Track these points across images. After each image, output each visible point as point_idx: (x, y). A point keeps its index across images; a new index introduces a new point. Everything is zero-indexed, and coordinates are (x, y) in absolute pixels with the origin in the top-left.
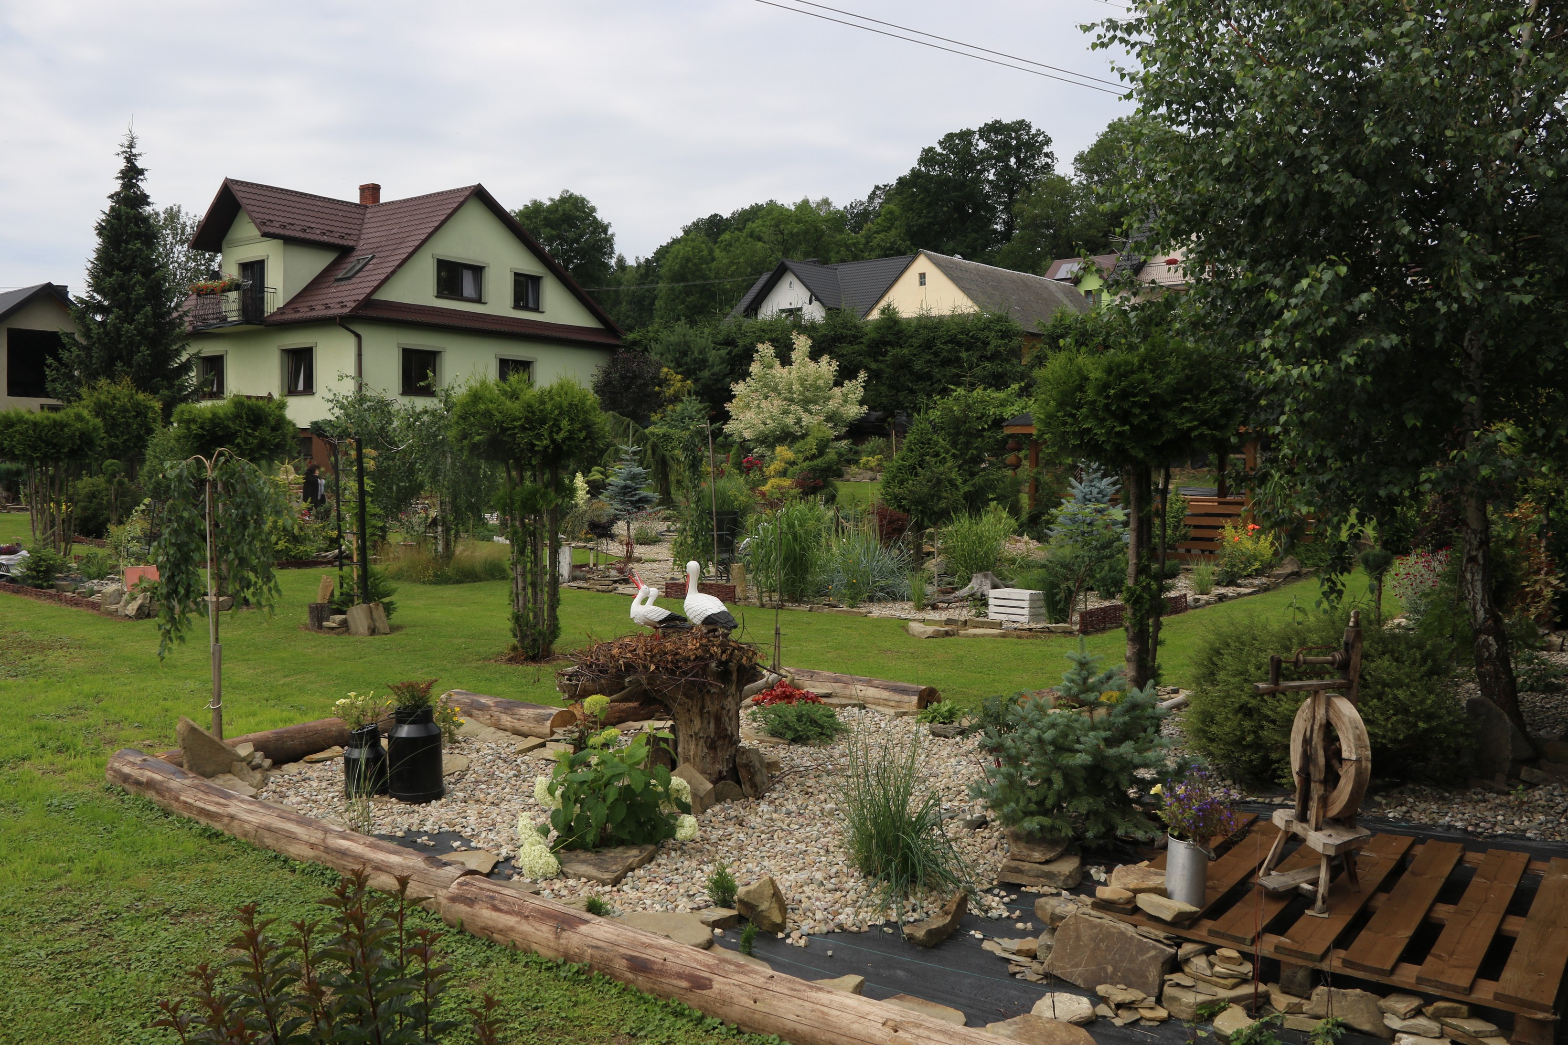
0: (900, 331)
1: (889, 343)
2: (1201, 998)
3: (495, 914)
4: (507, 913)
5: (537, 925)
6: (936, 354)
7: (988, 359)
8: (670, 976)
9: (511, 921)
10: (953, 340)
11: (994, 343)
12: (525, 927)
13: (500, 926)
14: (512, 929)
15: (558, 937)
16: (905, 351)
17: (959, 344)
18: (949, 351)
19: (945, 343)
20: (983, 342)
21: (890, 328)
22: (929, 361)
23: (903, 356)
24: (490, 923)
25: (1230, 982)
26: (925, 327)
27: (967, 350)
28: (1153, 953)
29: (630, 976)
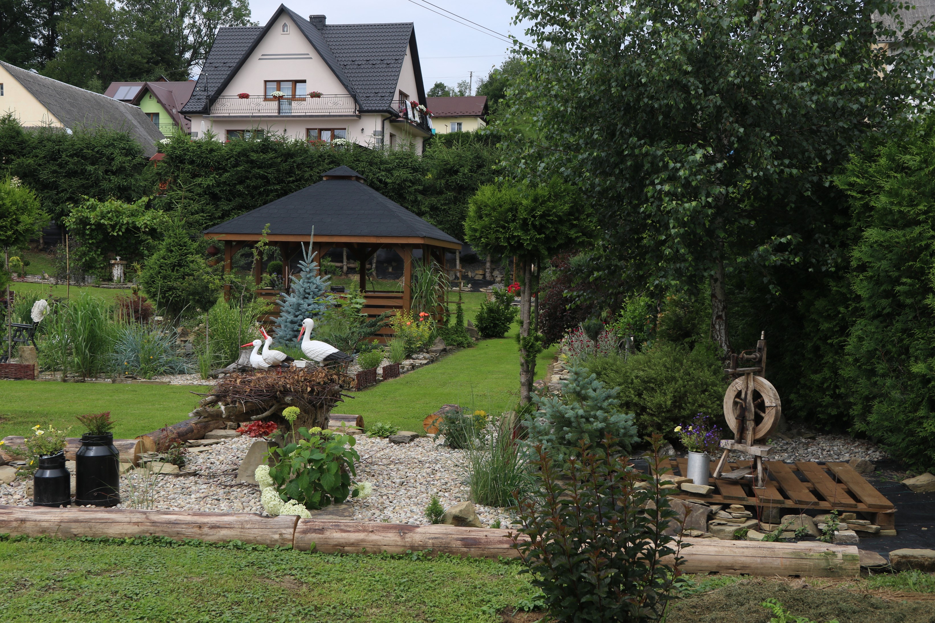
0: (23, 142)
1: (12, 152)
2: (734, 528)
3: (345, 535)
4: (354, 532)
5: (383, 534)
6: (60, 166)
7: (114, 173)
8: (495, 543)
9: (361, 536)
10: (78, 154)
11: (119, 159)
12: (374, 537)
13: (352, 541)
14: (363, 541)
15: (403, 538)
16: (30, 161)
17: (84, 157)
18: (75, 164)
19: (72, 156)
20: (108, 158)
21: (12, 137)
22: (55, 172)
23: (29, 165)
24: (343, 541)
25: (743, 519)
26: (49, 140)
27: (93, 164)
28: (701, 510)
29: (465, 550)
